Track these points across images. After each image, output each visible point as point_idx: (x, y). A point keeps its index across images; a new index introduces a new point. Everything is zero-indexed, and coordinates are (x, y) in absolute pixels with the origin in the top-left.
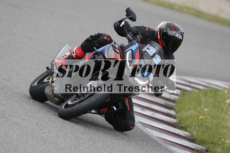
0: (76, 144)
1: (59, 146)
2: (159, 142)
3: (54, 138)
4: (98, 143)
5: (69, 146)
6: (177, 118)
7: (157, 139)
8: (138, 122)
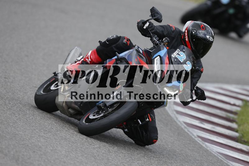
0: (129, 160)
1: (110, 162)
2: (220, 158)
3: (106, 154)
4: (153, 159)
5: (122, 163)
6: (239, 132)
7: (217, 155)
8: (196, 136)
